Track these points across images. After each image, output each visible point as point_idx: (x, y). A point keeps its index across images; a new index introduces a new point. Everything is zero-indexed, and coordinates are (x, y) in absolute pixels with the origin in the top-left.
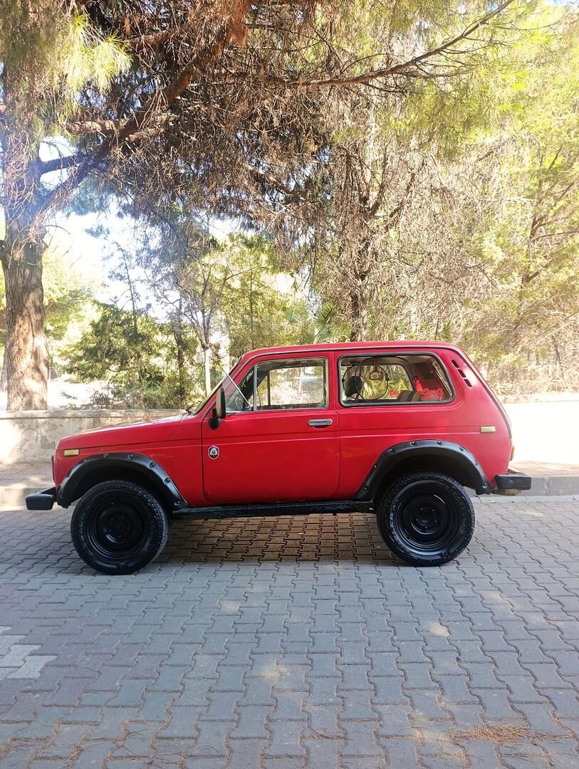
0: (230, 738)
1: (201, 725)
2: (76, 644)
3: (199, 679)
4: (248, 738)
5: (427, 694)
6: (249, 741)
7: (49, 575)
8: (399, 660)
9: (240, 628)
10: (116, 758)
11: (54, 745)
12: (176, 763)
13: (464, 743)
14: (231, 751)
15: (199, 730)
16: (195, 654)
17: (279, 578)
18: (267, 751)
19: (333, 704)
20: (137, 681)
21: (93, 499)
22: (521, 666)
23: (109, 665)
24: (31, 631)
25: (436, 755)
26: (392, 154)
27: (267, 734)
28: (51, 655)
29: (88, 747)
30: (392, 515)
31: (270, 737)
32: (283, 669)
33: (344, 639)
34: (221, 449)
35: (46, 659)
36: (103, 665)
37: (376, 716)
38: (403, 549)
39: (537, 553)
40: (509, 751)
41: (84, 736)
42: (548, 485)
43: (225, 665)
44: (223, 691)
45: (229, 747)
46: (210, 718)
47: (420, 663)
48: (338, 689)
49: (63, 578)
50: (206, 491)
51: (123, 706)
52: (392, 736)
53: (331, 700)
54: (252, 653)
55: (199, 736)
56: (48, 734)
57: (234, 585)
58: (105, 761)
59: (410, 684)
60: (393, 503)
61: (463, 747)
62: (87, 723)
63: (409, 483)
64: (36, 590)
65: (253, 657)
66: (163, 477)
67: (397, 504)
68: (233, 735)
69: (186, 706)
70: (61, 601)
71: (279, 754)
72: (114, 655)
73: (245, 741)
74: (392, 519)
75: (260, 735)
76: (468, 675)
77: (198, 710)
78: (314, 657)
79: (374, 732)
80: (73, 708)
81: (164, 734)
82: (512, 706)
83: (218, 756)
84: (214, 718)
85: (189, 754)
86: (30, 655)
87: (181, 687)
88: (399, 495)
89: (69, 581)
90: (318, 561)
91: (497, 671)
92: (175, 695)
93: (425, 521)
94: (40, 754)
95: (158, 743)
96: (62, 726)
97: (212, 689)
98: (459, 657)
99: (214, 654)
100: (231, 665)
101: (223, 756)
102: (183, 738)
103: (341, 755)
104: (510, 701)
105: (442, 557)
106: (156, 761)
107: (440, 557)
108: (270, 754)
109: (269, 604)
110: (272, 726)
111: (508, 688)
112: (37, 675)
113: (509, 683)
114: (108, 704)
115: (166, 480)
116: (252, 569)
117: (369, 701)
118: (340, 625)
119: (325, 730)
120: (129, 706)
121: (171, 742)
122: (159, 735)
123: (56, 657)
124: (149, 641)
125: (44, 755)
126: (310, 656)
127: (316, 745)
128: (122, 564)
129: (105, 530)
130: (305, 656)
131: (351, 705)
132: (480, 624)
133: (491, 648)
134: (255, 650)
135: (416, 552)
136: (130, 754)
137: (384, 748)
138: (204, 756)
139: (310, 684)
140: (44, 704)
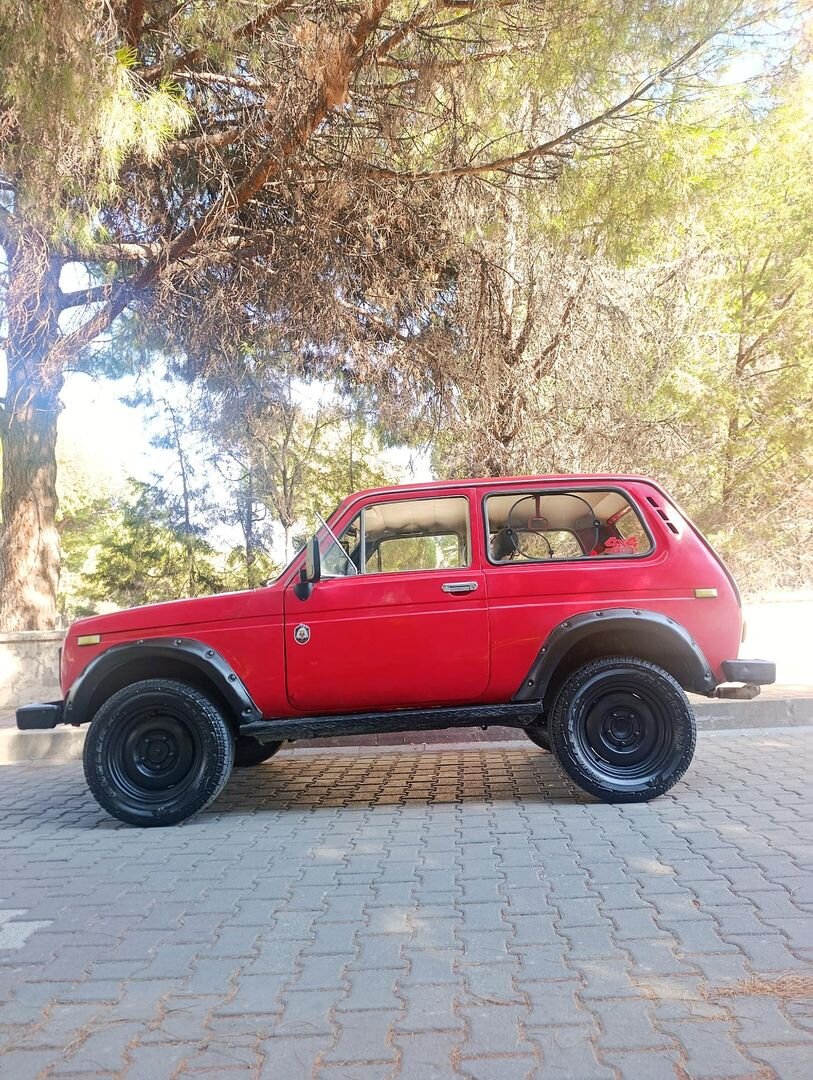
0: (337, 1011)
1: (286, 996)
2: (84, 906)
3: (283, 941)
4: (367, 1010)
5: (654, 945)
6: (369, 1013)
7: (46, 831)
8: (601, 907)
9: (345, 879)
10: (146, 1044)
11: (43, 1030)
12: (248, 1046)
13: (726, 1001)
14: (340, 1027)
15: (285, 1003)
16: (276, 912)
17: (404, 824)
18: (400, 1025)
19: (504, 962)
20: (183, 947)
21: (119, 709)
22: (797, 907)
23: (138, 929)
24: (13, 894)
25: (683, 1019)
26: (540, 275)
27: (400, 1004)
28: (45, 920)
29: (99, 1032)
30: (571, 723)
31: (404, 1006)
32: (420, 924)
33: (511, 886)
34: (314, 629)
35: (35, 926)
36: (128, 929)
37: (576, 974)
38: (591, 775)
39: (791, 784)
40: (802, 1009)
41: (93, 1019)
42: (792, 711)
43: (325, 923)
44: (323, 954)
45: (335, 1022)
46: (303, 987)
47: (637, 908)
48: (509, 945)
49: (70, 833)
50: (290, 694)
51: (159, 979)
52: (605, 998)
53: (499, 958)
54: (367, 906)
55: (284, 1010)
56: (33, 1017)
57: (334, 831)
58: (127, 1048)
59: (625, 933)
60: (572, 706)
61: (725, 1007)
62: (99, 1001)
63: (594, 675)
64: (26, 848)
65: (369, 911)
66: (226, 672)
67: (579, 707)
68: (341, 1006)
69: (263, 974)
70: (64, 857)
71: (421, 1027)
72: (145, 917)
73: (362, 1014)
74: (571, 729)
75: (387, 1005)
76: (716, 919)
77: (284, 978)
78: (467, 908)
79: (575, 994)
80: (76, 984)
81: (227, 1010)
82: (793, 955)
83: (318, 1035)
84: (309, 987)
85: (270, 1034)
86: (11, 921)
87: (255, 952)
88: (581, 692)
89: (77, 836)
90: (461, 802)
91: (761, 914)
92: (246, 962)
93: (620, 734)
94: (19, 1043)
95: (216, 1022)
96: (57, 1007)
97: (305, 952)
98: (698, 900)
99: (307, 910)
100: (333, 922)
101: (327, 1034)
102: (258, 1014)
103: (524, 1025)
104: (790, 948)
105: (651, 786)
106: (213, 1045)
107: (647, 788)
108: (405, 1028)
109: (389, 851)
110: (405, 993)
111: (782, 932)
112: (20, 945)
113: (783, 927)
114: (134, 976)
115: (231, 677)
116: (361, 814)
117: (562, 958)
118: (504, 870)
119: (493, 995)
120: (169, 978)
121: (240, 1020)
122: (220, 1011)
123: (51, 922)
124: (203, 899)
125: (24, 1045)
126: (461, 907)
127: (481, 1015)
128: (161, 808)
129: (135, 759)
130: (452, 907)
131: (532, 963)
132: (721, 861)
133: (745, 888)
134: (370, 903)
135: (610, 780)
136: (171, 1037)
137: (594, 1013)
138: (295, 1036)
139: (463, 940)
140: (29, 979)
